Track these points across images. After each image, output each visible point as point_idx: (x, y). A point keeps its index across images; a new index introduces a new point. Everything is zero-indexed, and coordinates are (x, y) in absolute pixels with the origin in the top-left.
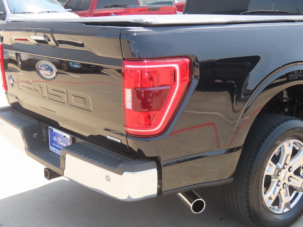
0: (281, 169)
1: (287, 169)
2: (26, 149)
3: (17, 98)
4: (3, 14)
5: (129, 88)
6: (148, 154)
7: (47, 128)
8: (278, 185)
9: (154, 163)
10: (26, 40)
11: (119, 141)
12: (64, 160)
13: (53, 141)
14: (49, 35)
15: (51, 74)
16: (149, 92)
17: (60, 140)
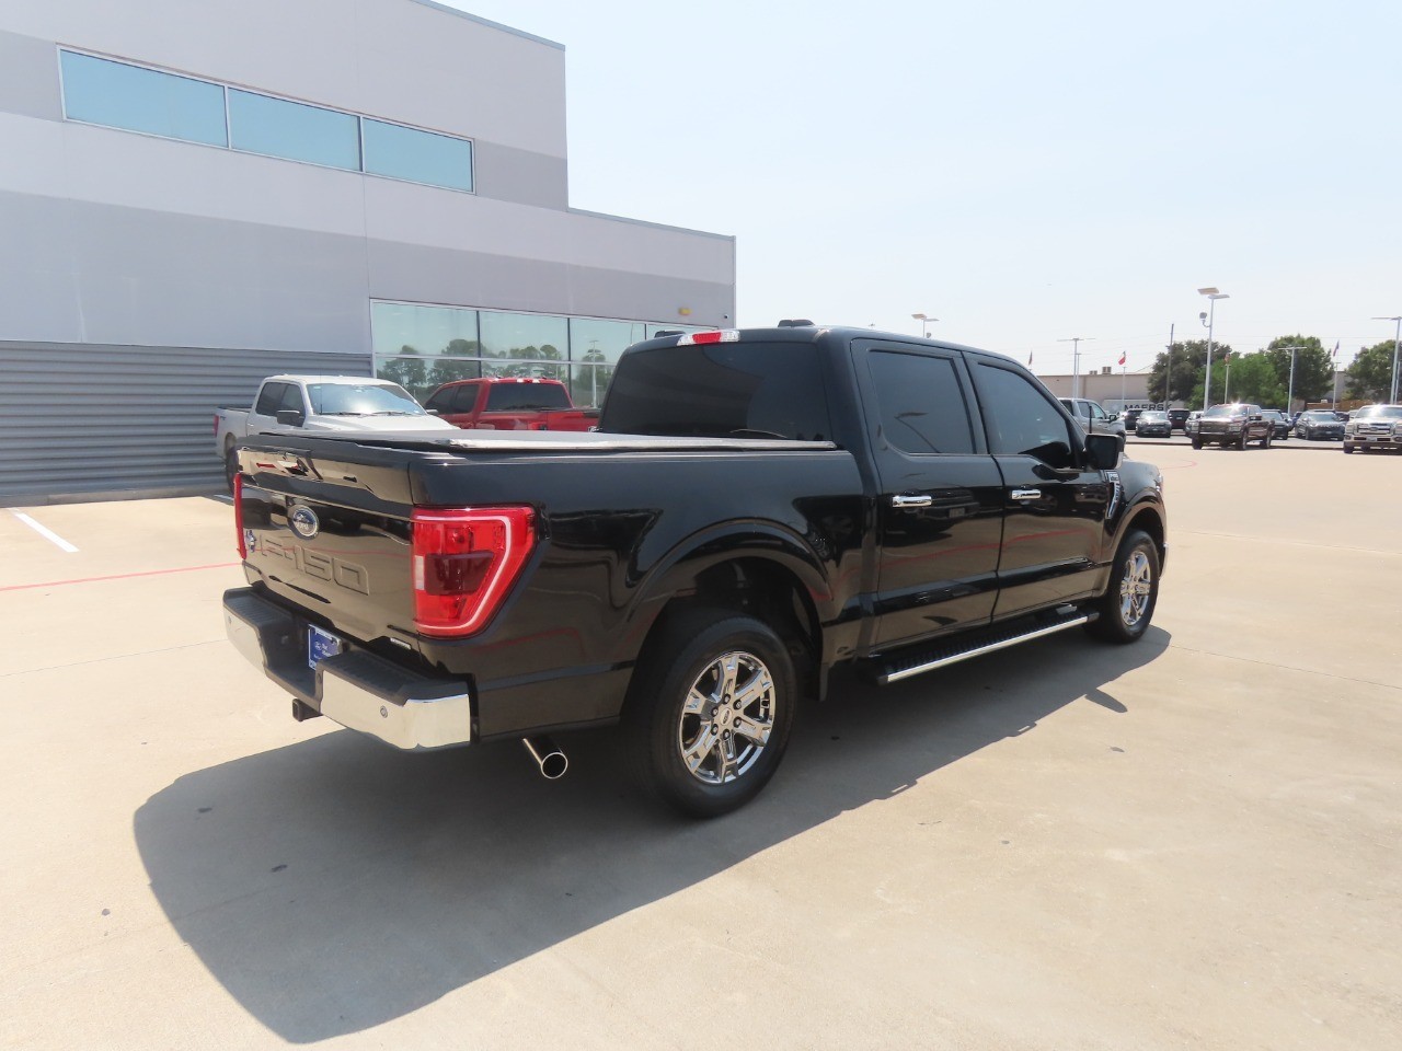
0: (719, 704)
1: (730, 705)
2: (264, 665)
3: (260, 572)
4: (300, 415)
5: (419, 554)
6: (452, 669)
7: (307, 628)
8: (714, 734)
9: (464, 685)
10: (272, 466)
11: (408, 646)
12: (321, 682)
13: (314, 651)
14: (304, 460)
15: (311, 529)
16: (456, 561)
17: (326, 648)
